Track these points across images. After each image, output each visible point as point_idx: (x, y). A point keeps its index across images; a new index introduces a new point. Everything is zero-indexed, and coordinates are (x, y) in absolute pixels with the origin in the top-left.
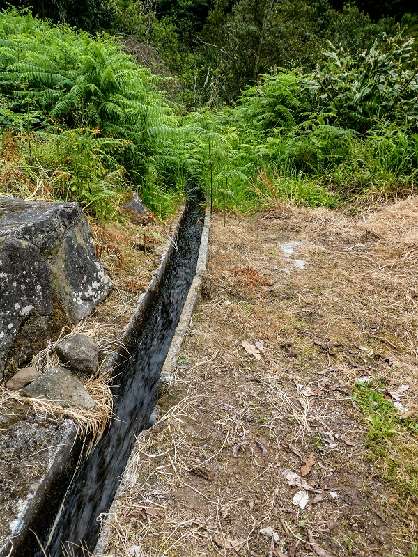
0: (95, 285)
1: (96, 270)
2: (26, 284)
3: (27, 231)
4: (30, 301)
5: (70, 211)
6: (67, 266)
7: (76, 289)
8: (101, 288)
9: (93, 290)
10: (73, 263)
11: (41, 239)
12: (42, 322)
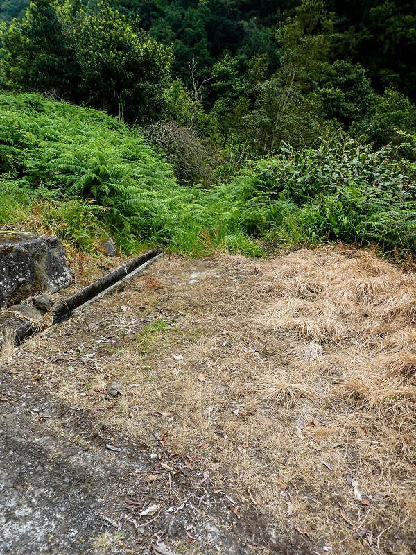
0: (62, 278)
1: (64, 272)
2: (23, 268)
3: (27, 245)
4: (24, 276)
5: (53, 240)
6: (46, 266)
7: (50, 277)
8: (66, 281)
9: (61, 280)
10: (50, 265)
11: (33, 249)
12: (28, 287)
